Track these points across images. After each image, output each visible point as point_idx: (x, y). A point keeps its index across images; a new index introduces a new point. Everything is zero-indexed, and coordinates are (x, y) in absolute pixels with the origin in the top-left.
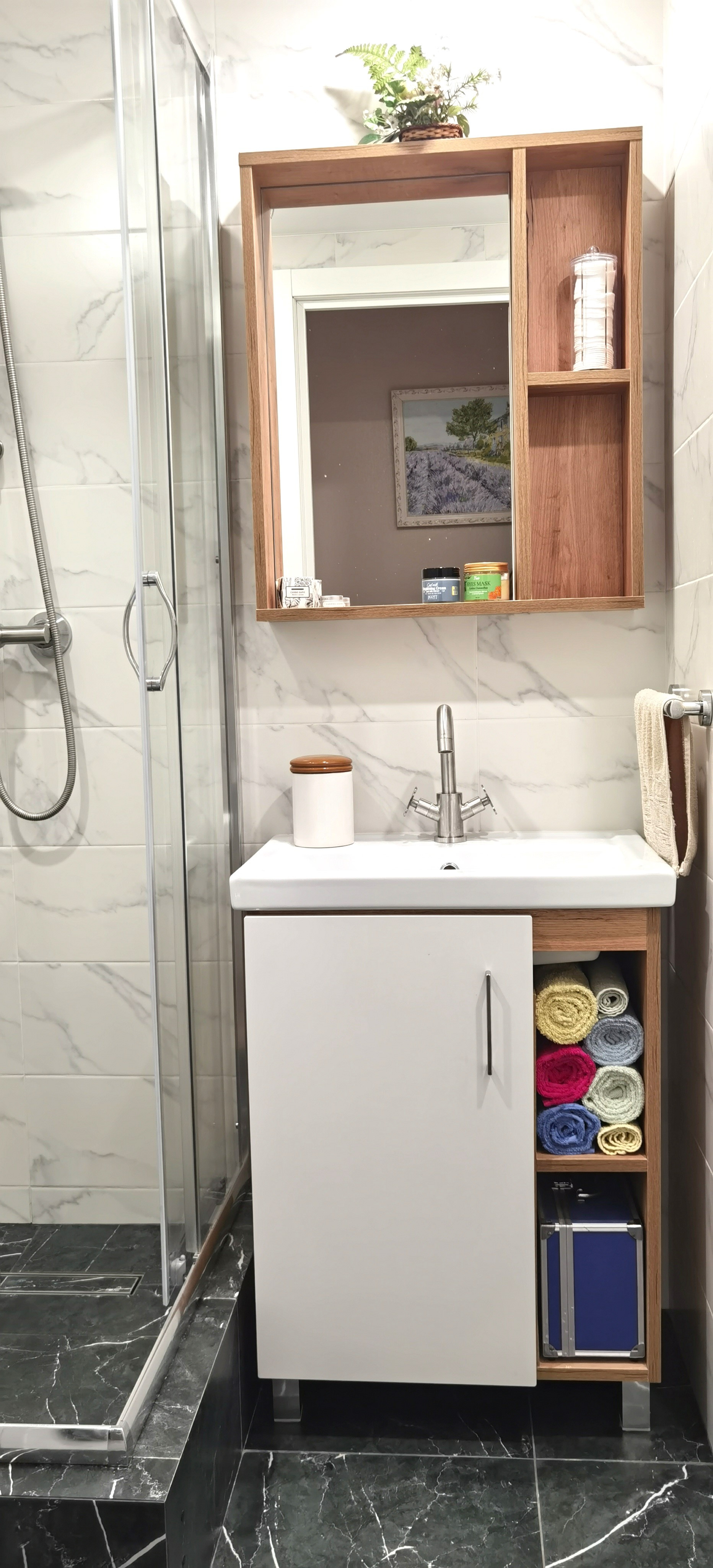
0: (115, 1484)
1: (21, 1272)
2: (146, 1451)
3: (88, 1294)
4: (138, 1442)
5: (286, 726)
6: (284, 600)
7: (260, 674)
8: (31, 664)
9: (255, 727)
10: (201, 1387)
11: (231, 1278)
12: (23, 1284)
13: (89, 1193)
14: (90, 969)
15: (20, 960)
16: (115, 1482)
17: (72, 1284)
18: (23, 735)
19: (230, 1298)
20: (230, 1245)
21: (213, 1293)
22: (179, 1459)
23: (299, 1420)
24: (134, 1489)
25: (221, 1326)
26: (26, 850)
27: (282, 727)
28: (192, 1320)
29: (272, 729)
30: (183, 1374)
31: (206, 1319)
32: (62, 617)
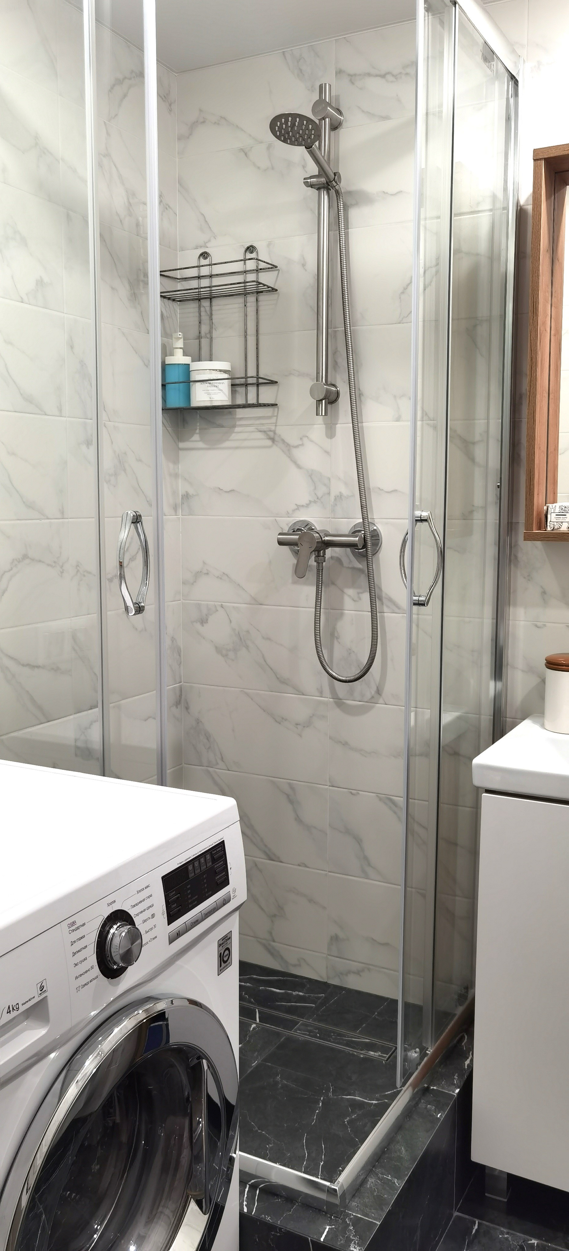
0: (327, 1230)
1: (311, 1021)
2: (356, 1209)
3: (355, 1052)
4: (353, 1199)
5: (547, 624)
6: (548, 524)
7: (529, 580)
8: (350, 561)
9: (522, 623)
10: (410, 1166)
11: (456, 1075)
12: (310, 1031)
13: (369, 970)
14: (380, 799)
15: (330, 785)
16: (328, 1227)
17: (346, 1040)
18: (342, 615)
19: (451, 1093)
20: (463, 1044)
21: (439, 1084)
22: (379, 1224)
23: (506, 1200)
24: (340, 1238)
25: (439, 1116)
26: (339, 703)
27: (545, 625)
28: (417, 1104)
29: (536, 626)
30: (400, 1150)
31: (429, 1106)
32: (375, 526)
